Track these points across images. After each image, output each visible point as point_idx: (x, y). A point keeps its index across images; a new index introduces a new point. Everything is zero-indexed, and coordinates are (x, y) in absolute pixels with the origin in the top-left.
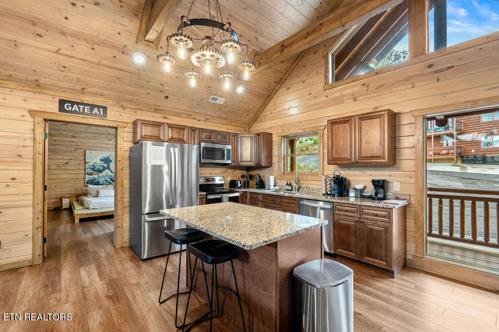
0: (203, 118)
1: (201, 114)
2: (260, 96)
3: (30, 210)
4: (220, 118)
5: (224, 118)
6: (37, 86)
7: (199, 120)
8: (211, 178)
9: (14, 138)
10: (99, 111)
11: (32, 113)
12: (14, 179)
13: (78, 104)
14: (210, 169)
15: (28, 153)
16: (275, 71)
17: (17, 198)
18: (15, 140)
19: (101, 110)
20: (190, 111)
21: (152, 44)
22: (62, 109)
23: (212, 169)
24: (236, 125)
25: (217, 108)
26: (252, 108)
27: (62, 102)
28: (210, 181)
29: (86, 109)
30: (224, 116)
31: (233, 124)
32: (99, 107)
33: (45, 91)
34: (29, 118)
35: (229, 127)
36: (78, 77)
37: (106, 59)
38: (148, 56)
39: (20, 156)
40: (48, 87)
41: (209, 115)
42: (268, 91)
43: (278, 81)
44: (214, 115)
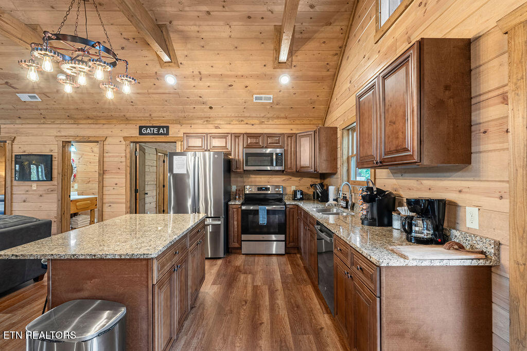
0: (256, 122)
1: (252, 117)
2: (319, 80)
3: (124, 205)
4: (278, 118)
5: (283, 118)
6: (126, 120)
7: (253, 125)
8: (265, 187)
9: (117, 156)
10: (164, 131)
11: (125, 138)
12: (117, 184)
13: (150, 127)
14: (268, 176)
15: (123, 166)
16: (324, 40)
17: (118, 197)
18: (117, 158)
19: (165, 129)
20: (242, 117)
21: (172, 64)
22: (141, 133)
23: (270, 176)
24: (303, 123)
25: (268, 107)
26: (315, 98)
27: (141, 128)
28: (264, 190)
29: (155, 131)
30: (282, 115)
31: (298, 122)
32: (163, 127)
33: (131, 122)
34: (124, 143)
35: (292, 126)
36: (143, 107)
37: (150, 88)
38: (176, 75)
39: (119, 169)
40: (132, 118)
41: (263, 117)
42: (328, 70)
43: (338, 52)
44: (269, 115)
